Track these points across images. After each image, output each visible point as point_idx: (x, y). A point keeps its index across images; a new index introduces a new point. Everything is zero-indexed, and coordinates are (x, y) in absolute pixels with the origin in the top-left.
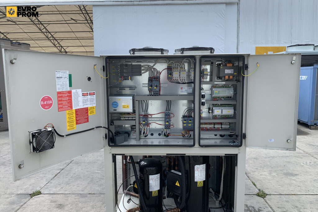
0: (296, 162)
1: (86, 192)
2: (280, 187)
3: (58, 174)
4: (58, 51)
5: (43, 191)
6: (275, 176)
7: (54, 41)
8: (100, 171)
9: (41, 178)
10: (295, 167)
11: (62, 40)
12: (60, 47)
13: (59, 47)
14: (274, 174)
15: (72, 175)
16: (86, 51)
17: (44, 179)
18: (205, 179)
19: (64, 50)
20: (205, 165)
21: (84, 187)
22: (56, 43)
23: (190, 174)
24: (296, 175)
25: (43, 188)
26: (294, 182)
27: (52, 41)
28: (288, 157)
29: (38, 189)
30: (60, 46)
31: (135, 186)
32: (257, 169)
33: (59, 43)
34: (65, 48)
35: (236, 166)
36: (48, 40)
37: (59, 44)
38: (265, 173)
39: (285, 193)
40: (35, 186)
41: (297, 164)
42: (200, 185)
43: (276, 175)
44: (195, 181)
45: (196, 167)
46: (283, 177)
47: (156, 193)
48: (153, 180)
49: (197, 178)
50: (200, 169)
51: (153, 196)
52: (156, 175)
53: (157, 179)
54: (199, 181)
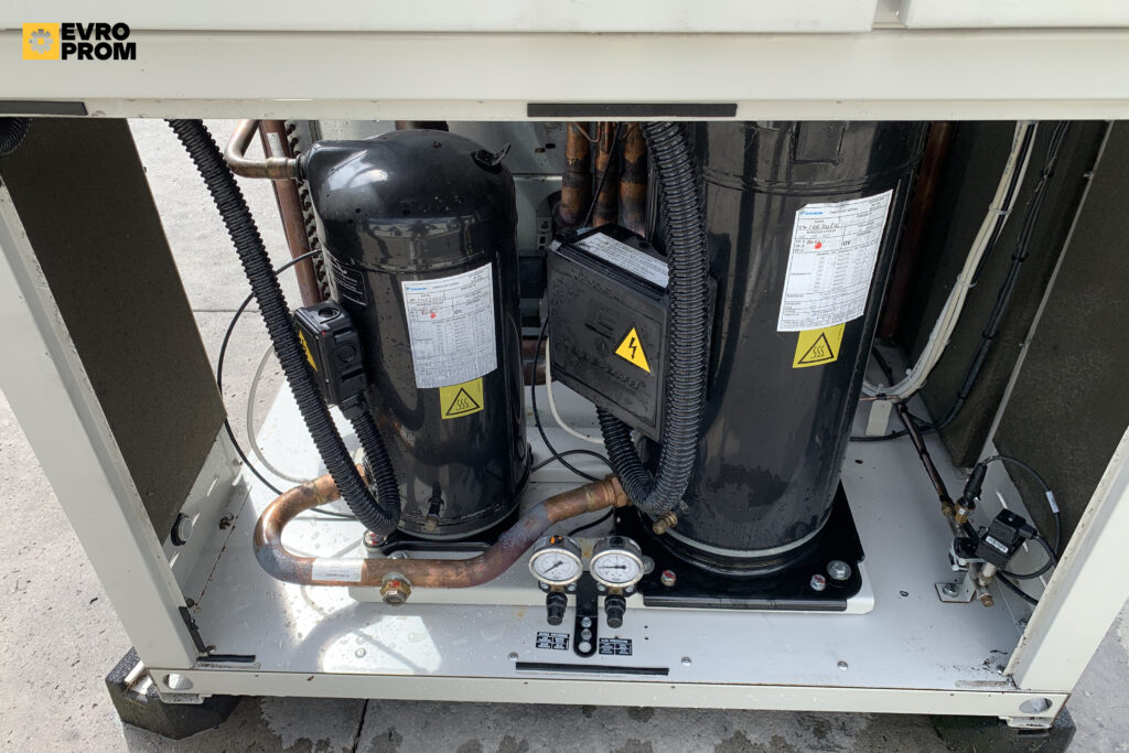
18: (861, 312)
20: (885, 198)
45: (810, 217)
47: (468, 400)
48: (433, 316)
49: (798, 303)
50: (838, 232)
51: (444, 417)
52: (457, 281)
53: (474, 304)
54: (817, 324)
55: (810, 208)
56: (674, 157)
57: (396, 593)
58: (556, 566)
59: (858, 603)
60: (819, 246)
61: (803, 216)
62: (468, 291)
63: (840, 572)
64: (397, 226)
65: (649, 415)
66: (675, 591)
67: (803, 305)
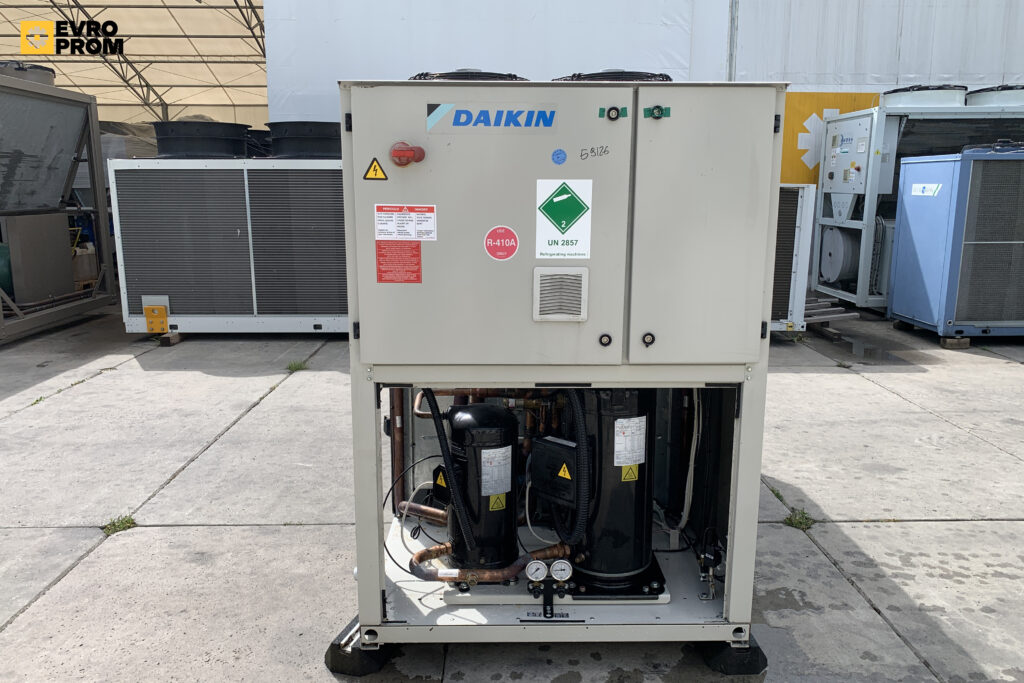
0: (900, 437)
1: (275, 518)
2: (851, 500)
3: (180, 471)
4: (139, 101)
5: (142, 518)
6: (837, 472)
7: (124, 65)
8: (311, 463)
9: (128, 484)
10: (894, 449)
11: (151, 62)
12: (145, 89)
13: (141, 86)
14: (835, 468)
15: (224, 474)
16: (229, 103)
17: (138, 487)
18: (643, 461)
19: (159, 97)
20: (644, 418)
21: (266, 505)
22: (131, 73)
23: (601, 446)
24: (900, 470)
25: (138, 509)
26: (893, 488)
27: (117, 66)
28: (875, 422)
29: (125, 512)
30: (143, 83)
31: (439, 482)
32: (784, 455)
33: (138, 74)
34: (160, 91)
35: (738, 416)
36: (103, 62)
37: (140, 77)
38: (808, 465)
39: (865, 516)
40: (114, 505)
41: (901, 442)
42: (630, 475)
43: (842, 472)
44: (616, 465)
45: (620, 423)
46: (861, 475)
47: (500, 503)
48: (491, 464)
50: (630, 429)
51: (491, 509)
52: (500, 450)
53: (505, 461)
54: (628, 464)
55: (619, 420)
56: (575, 398)
58: (537, 570)
59: (664, 597)
60: (624, 433)
61: (617, 424)
62: (503, 456)
63: (655, 585)
64: (479, 430)
65: (571, 498)
66: (586, 593)
67: (621, 456)
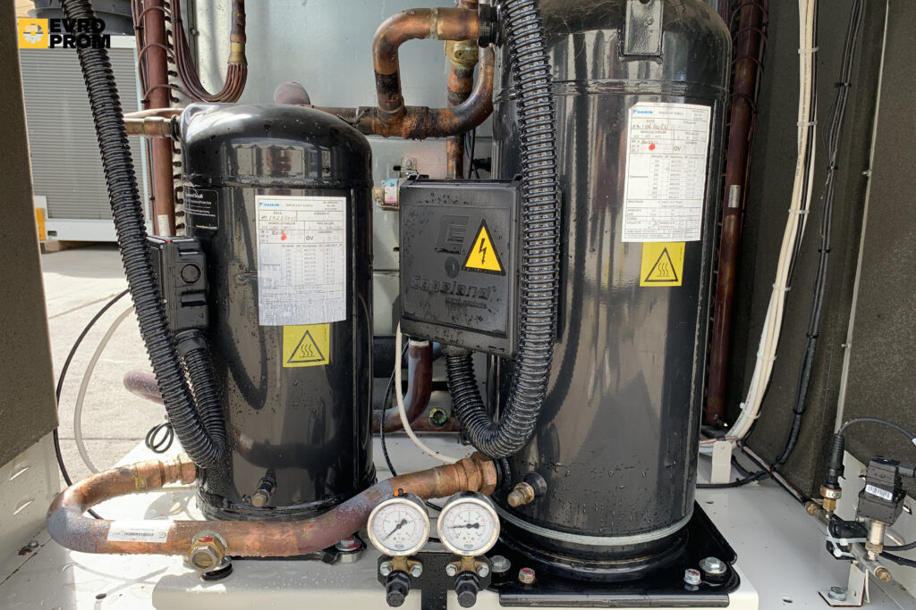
18: (696, 236)
45: (642, 116)
47: (313, 348)
48: (284, 238)
49: (639, 209)
50: (668, 135)
51: (286, 365)
52: (311, 203)
53: (326, 235)
54: (659, 236)
55: (640, 105)
57: (206, 548)
58: (399, 526)
60: (652, 147)
61: (636, 115)
62: (320, 217)
63: (714, 566)
64: (256, 143)
65: (502, 327)
66: (536, 588)
67: (644, 212)
